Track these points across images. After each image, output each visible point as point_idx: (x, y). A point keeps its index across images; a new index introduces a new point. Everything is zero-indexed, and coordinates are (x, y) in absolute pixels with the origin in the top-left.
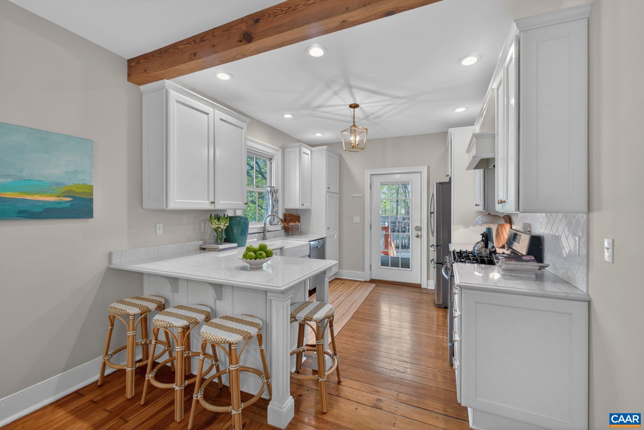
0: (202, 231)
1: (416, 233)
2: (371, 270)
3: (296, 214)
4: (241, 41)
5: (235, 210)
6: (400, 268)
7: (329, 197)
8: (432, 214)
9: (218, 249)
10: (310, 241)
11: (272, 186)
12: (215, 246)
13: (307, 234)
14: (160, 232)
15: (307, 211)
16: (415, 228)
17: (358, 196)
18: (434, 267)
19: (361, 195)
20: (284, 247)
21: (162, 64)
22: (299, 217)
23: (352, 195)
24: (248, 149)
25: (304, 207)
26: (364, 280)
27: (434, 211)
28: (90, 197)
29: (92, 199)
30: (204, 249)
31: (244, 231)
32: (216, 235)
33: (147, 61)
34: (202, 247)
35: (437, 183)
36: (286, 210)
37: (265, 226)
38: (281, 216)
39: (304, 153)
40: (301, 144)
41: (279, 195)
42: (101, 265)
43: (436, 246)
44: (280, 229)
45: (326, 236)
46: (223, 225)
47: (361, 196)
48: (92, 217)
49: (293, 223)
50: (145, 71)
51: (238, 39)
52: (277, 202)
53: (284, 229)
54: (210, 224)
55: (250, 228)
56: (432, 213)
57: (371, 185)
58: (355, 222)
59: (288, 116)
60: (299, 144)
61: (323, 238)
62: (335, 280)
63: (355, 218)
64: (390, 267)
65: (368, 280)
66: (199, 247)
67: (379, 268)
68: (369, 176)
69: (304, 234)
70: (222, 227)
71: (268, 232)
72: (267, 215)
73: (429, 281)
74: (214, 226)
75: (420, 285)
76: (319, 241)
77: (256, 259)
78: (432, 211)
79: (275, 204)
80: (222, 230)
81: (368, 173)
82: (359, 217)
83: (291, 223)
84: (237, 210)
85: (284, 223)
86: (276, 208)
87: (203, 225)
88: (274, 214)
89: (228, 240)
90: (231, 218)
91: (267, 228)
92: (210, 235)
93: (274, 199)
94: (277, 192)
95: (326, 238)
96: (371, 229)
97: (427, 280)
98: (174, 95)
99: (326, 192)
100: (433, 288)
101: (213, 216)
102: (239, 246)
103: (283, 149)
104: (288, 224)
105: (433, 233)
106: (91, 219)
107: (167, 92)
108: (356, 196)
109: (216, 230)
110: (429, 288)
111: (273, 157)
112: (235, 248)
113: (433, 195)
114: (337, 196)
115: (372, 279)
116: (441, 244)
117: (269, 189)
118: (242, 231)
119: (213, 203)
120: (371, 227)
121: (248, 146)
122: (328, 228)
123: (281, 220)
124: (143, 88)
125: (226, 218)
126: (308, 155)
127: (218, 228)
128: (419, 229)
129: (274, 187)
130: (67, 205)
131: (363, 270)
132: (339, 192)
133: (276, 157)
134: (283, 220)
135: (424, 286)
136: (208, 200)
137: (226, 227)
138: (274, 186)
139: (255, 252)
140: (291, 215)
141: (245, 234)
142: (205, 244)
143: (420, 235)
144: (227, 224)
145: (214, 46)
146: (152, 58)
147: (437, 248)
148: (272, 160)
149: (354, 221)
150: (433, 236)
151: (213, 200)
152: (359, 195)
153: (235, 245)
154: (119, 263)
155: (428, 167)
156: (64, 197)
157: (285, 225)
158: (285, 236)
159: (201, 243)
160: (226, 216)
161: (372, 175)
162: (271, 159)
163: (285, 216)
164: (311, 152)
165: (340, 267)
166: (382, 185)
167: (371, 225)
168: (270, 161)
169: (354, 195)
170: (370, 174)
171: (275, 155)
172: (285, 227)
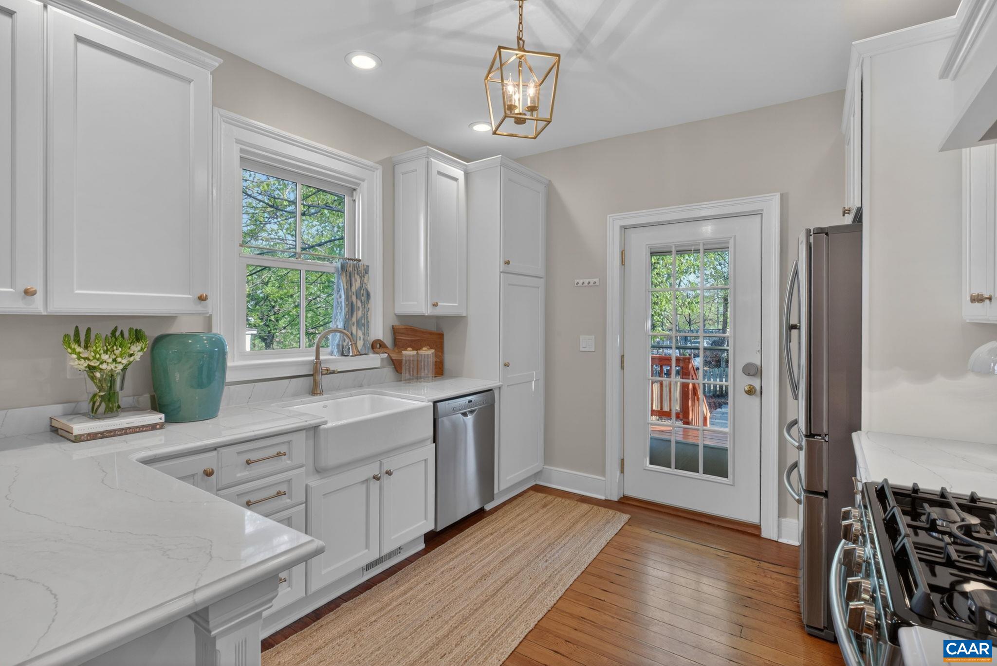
0: (68, 377)
1: (745, 382)
2: (622, 472)
3: (432, 329)
6: (700, 475)
7: (510, 285)
8: (793, 331)
10: (436, 402)
11: (352, 257)
13: (455, 377)
15: (457, 321)
16: (743, 368)
17: (589, 283)
18: (799, 502)
19: (597, 280)
20: (325, 423)
22: (440, 335)
23: (576, 281)
25: (438, 312)
26: (603, 498)
27: (800, 322)
30: (57, 431)
35: (808, 231)
36: (400, 317)
37: (318, 358)
38: (381, 334)
39: (439, 173)
40: (428, 149)
41: (376, 284)
43: (806, 436)
44: (376, 366)
45: (501, 383)
47: (597, 284)
49: (419, 349)
52: (364, 299)
53: (388, 366)
56: (794, 327)
57: (623, 253)
58: (582, 349)
59: (363, 62)
60: (424, 149)
61: (493, 389)
62: (531, 492)
63: (582, 337)
64: (672, 470)
65: (615, 498)
67: (644, 469)
68: (617, 229)
69: (450, 377)
71: (328, 374)
73: (783, 520)
74: (77, 364)
75: (758, 527)
76: (470, 398)
78: (794, 321)
79: (359, 304)
81: (615, 223)
82: (594, 336)
83: (410, 350)
85: (389, 351)
86: (360, 314)
88: (354, 328)
91: (323, 365)
93: (353, 289)
94: (367, 273)
95: (500, 388)
96: (622, 367)
97: (779, 517)
99: (501, 272)
100: (797, 543)
104: (400, 352)
105: (795, 387)
108: (586, 284)
109: (90, 375)
110: (783, 540)
111: (358, 185)
112: (153, 427)
113: (796, 273)
114: (541, 282)
115: (624, 498)
116: (825, 431)
117: (339, 264)
119: (32, 292)
120: (622, 362)
122: (507, 365)
123: (380, 342)
126: (456, 180)
127: (91, 368)
128: (754, 371)
129: (359, 261)
131: (603, 473)
132: (546, 274)
133: (364, 185)
134: (388, 344)
135: (769, 532)
138: (360, 258)
140: (412, 331)
143: (758, 388)
147: (808, 443)
148: (354, 193)
149: (581, 347)
150: (796, 397)
152: (592, 281)
155: (782, 195)
157: (391, 355)
158: (392, 382)
161: (625, 228)
162: (354, 189)
163: (395, 331)
164: (467, 175)
165: (548, 458)
166: (653, 254)
167: (623, 357)
168: (352, 196)
169: (581, 282)
170: (621, 227)
171: (363, 180)
172: (392, 360)
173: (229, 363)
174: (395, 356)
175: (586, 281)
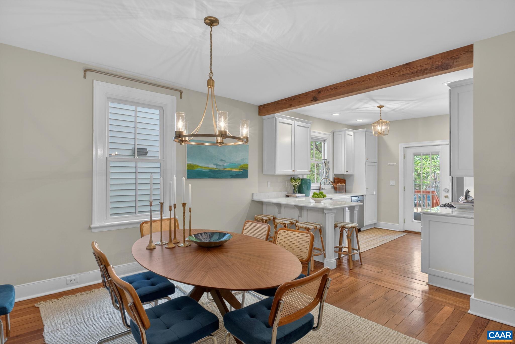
0: (286, 186)
1: (445, 194)
2: (405, 223)
3: (342, 178)
4: (312, 100)
5: (303, 175)
7: (368, 165)
9: (296, 196)
10: (352, 197)
11: (325, 159)
12: (294, 195)
13: (350, 192)
14: (269, 186)
15: (351, 176)
16: (444, 190)
17: (393, 164)
19: (396, 163)
21: (275, 109)
22: (345, 180)
24: (311, 137)
25: (348, 173)
26: (398, 230)
28: (247, 169)
29: (248, 170)
30: (288, 196)
31: (309, 187)
32: (294, 188)
33: (268, 107)
34: (287, 195)
36: (335, 175)
37: (321, 185)
38: (331, 179)
39: (348, 135)
40: (346, 128)
41: (330, 166)
42: (249, 198)
44: (331, 188)
45: (365, 194)
46: (298, 183)
47: (396, 164)
48: (248, 178)
49: (340, 184)
50: (267, 111)
51: (311, 99)
52: (328, 170)
53: (333, 188)
54: (291, 182)
55: (312, 186)
57: (404, 155)
58: (390, 185)
60: (344, 129)
61: (363, 196)
63: (391, 181)
65: (402, 231)
66: (285, 195)
67: (412, 221)
68: (403, 149)
69: (348, 192)
70: (297, 184)
71: (322, 189)
72: (322, 178)
74: (294, 184)
76: (359, 197)
77: (318, 198)
79: (327, 171)
80: (297, 186)
81: (401, 146)
82: (395, 181)
83: (338, 184)
84: (304, 175)
85: (333, 184)
86: (328, 174)
87: (287, 183)
88: (327, 178)
89: (300, 192)
90: (302, 179)
91: (322, 187)
92: (291, 189)
93: (327, 167)
94: (329, 163)
95: (365, 195)
96: (405, 191)
98: (278, 119)
99: (366, 162)
101: (293, 178)
102: (306, 196)
103: (333, 133)
104: (336, 185)
106: (247, 179)
107: (276, 119)
109: (294, 186)
112: (304, 196)
114: (376, 164)
115: (405, 230)
117: (323, 161)
118: (308, 187)
119: (294, 171)
120: (404, 189)
121: (311, 135)
122: (367, 189)
123: (332, 181)
124: (264, 117)
125: (299, 179)
126: (352, 135)
127: (295, 185)
128: (447, 191)
129: (326, 160)
130: (241, 173)
131: (398, 223)
132: (378, 162)
133: (328, 139)
134: (333, 182)
136: (292, 170)
137: (300, 184)
138: (327, 159)
139: (318, 195)
140: (338, 179)
141: (309, 189)
142: (288, 194)
144: (300, 183)
145: (300, 102)
146: (270, 106)
151: (294, 170)
153: (304, 195)
154: (256, 198)
156: (241, 169)
158: (335, 193)
159: (286, 193)
160: (299, 178)
162: (325, 141)
163: (334, 179)
164: (354, 133)
165: (378, 220)
166: (414, 155)
167: (404, 187)
168: (324, 142)
169: (390, 164)
170: (404, 147)
171: (327, 138)
172: (334, 187)
173: (312, 185)
174: (335, 186)
175: (392, 164)
